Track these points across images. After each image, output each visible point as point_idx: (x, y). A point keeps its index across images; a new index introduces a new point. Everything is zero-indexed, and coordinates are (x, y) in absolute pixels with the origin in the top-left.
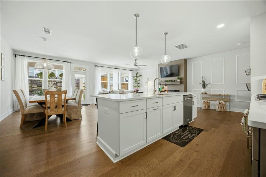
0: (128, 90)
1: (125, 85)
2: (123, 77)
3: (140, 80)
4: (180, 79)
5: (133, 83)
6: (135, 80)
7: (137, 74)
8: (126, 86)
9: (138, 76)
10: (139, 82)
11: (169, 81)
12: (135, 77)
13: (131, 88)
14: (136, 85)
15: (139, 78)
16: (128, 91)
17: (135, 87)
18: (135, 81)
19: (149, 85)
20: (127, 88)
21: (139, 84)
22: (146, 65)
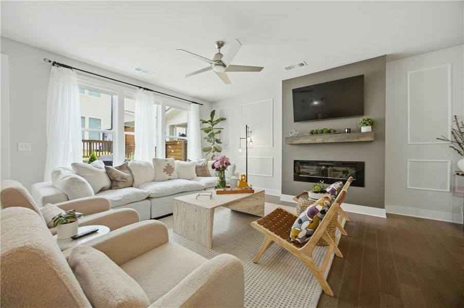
0: (186, 160)
1: (177, 147)
2: (173, 127)
3: (220, 132)
4: (371, 123)
5: (201, 141)
6: (207, 131)
7: (213, 114)
8: (180, 149)
9: (215, 119)
10: (217, 137)
11: (329, 132)
12: (206, 122)
13: (194, 155)
14: (209, 145)
15: (218, 126)
16: (187, 163)
17: (206, 150)
18: (206, 135)
19: (250, 144)
20: (183, 153)
21: (218, 141)
22: (259, 69)
